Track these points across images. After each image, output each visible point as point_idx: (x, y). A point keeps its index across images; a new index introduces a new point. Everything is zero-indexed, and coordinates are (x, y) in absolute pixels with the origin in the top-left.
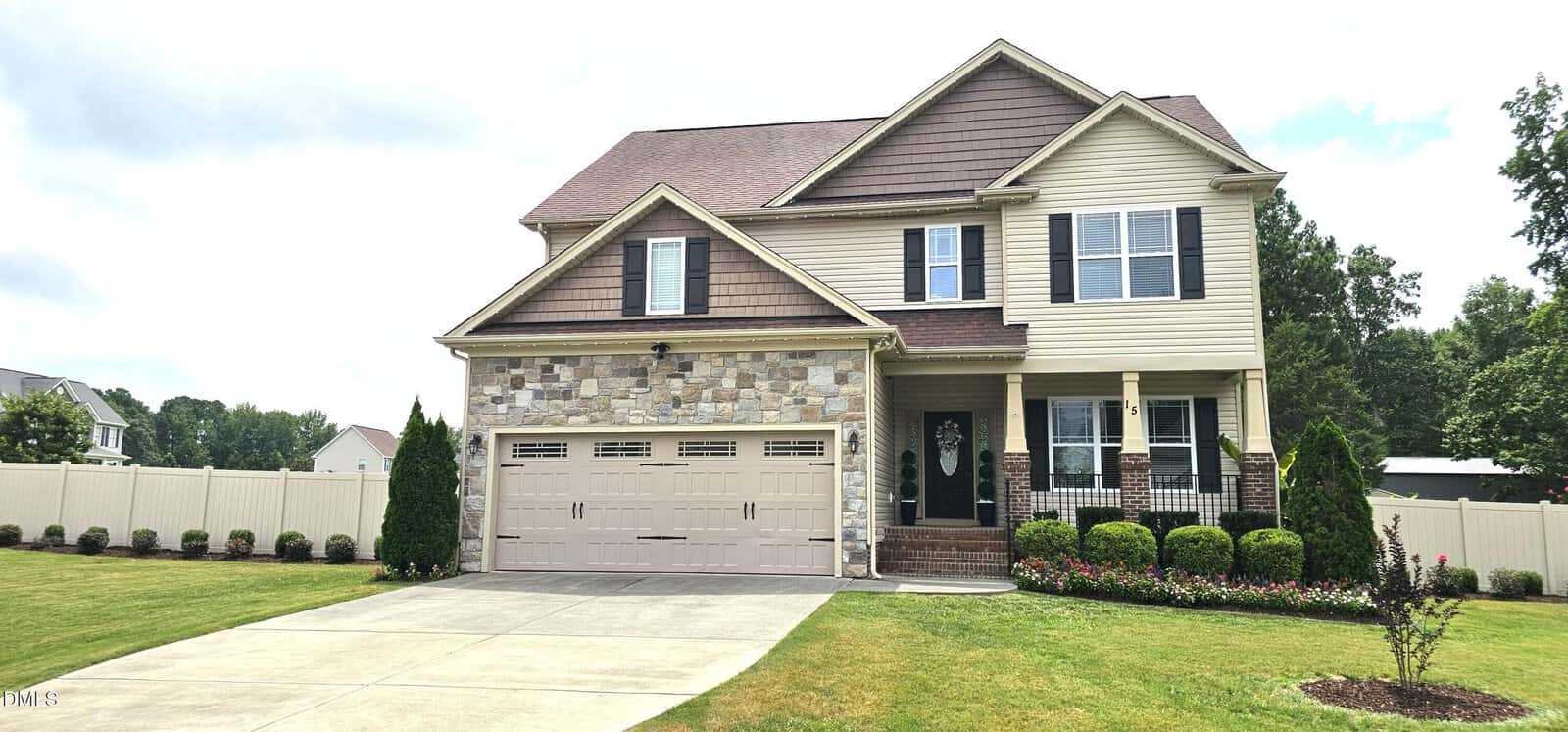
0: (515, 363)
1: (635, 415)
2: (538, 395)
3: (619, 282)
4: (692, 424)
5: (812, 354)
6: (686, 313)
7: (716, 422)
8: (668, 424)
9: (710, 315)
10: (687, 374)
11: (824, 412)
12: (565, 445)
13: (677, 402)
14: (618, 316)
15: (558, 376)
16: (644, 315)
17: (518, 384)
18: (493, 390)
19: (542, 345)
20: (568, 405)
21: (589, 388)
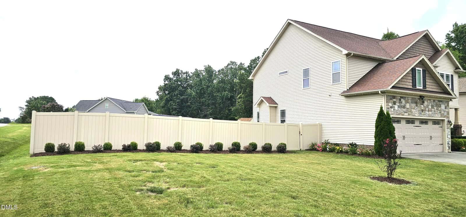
0: (394, 97)
1: (416, 114)
2: (399, 107)
3: (411, 78)
4: (425, 117)
5: (441, 101)
6: (423, 89)
7: (429, 116)
8: (421, 116)
9: (426, 90)
10: (424, 104)
11: (444, 115)
12: (400, 120)
13: (422, 111)
14: (411, 87)
15: (402, 102)
16: (416, 88)
17: (394, 103)
18: (390, 105)
19: (399, 93)
20: (405, 110)
21: (408, 106)
